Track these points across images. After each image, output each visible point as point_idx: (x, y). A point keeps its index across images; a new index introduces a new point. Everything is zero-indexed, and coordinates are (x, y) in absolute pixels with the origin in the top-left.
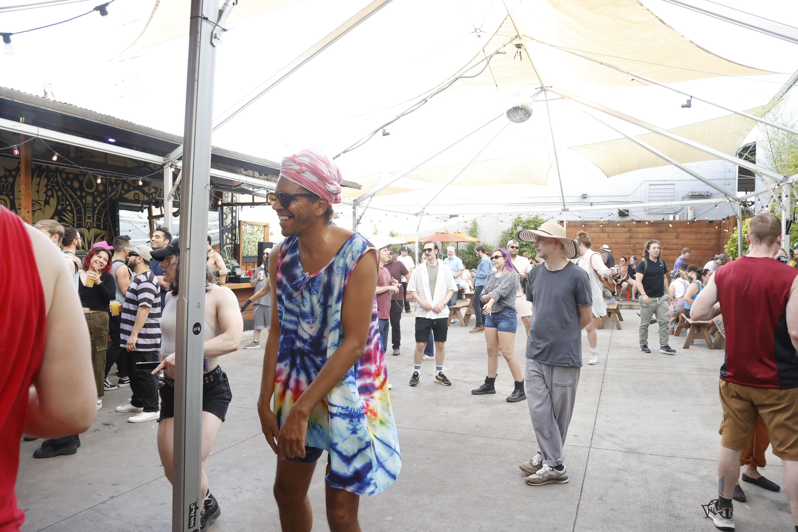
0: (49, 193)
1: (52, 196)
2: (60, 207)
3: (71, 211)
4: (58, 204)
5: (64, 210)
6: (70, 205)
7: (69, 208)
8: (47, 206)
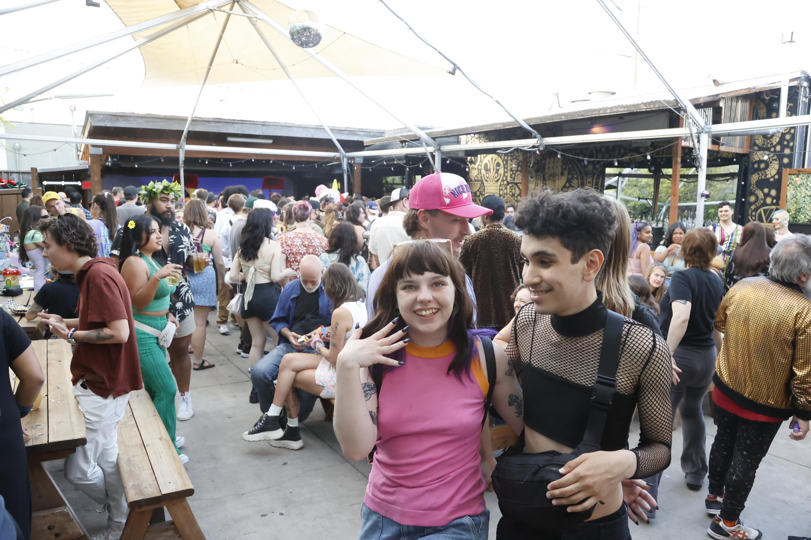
0: (564, 167)
1: (565, 169)
2: (570, 177)
3: (577, 179)
4: (569, 174)
5: (573, 178)
6: (576, 174)
7: (575, 176)
8: (562, 176)
